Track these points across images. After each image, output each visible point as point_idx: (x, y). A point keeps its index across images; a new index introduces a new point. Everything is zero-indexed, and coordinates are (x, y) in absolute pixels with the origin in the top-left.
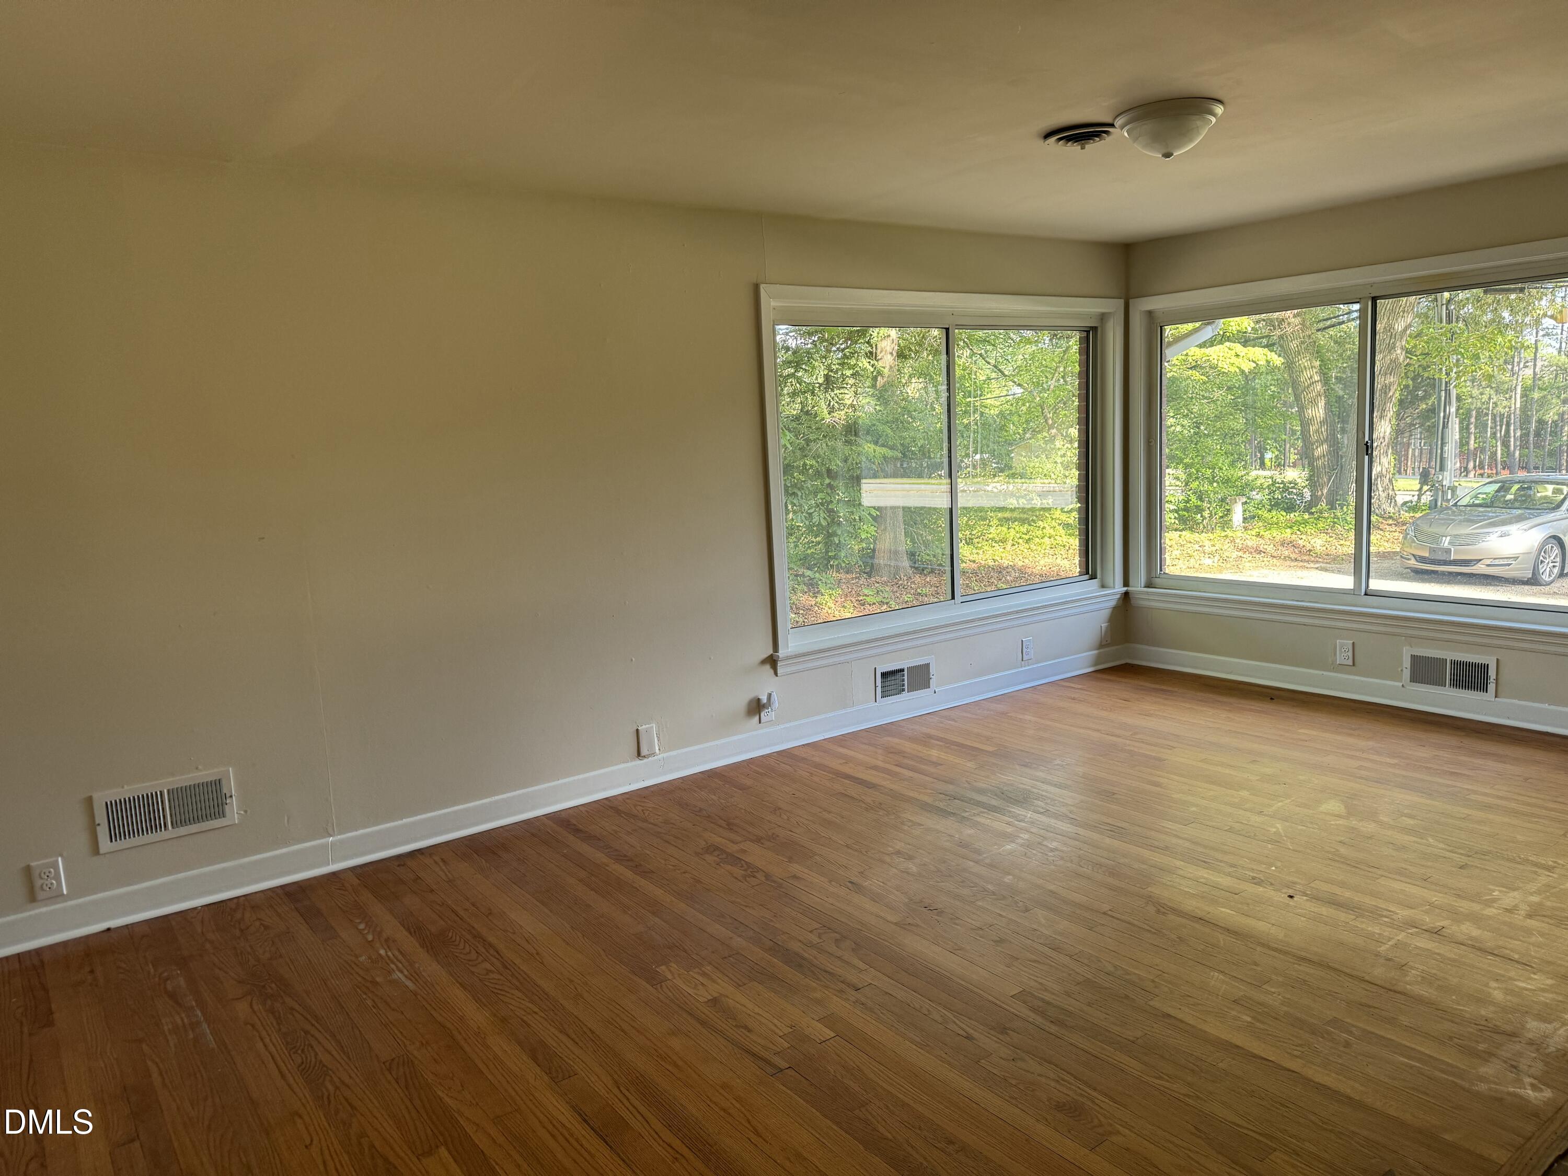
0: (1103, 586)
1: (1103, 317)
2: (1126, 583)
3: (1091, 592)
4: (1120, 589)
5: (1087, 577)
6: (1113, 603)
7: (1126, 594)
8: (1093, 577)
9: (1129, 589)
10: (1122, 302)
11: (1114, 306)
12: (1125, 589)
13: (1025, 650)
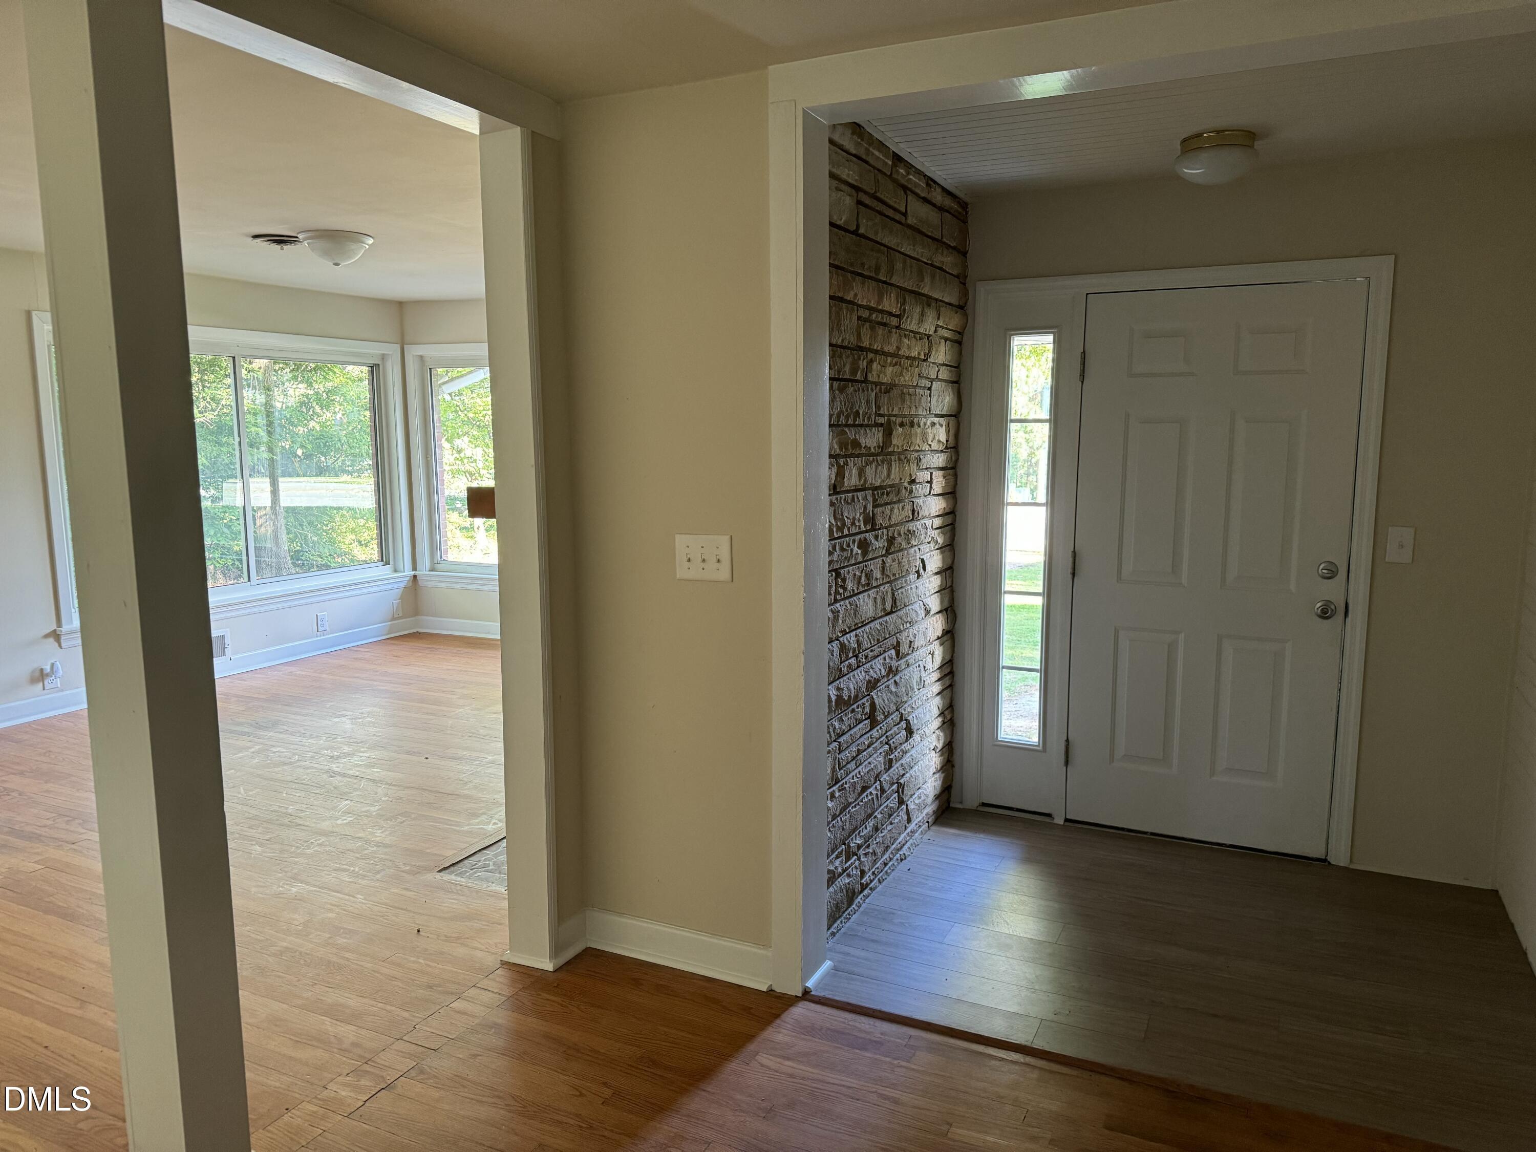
0: (396, 571)
1: (383, 357)
2: (414, 568)
3: (387, 574)
4: (409, 573)
5: (382, 563)
6: (403, 585)
7: (415, 576)
8: (387, 563)
9: (417, 572)
10: (398, 347)
11: (393, 350)
12: (414, 572)
13: (319, 623)
